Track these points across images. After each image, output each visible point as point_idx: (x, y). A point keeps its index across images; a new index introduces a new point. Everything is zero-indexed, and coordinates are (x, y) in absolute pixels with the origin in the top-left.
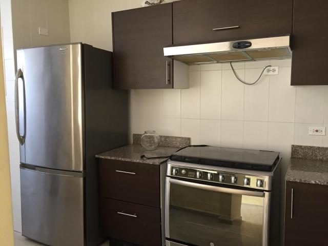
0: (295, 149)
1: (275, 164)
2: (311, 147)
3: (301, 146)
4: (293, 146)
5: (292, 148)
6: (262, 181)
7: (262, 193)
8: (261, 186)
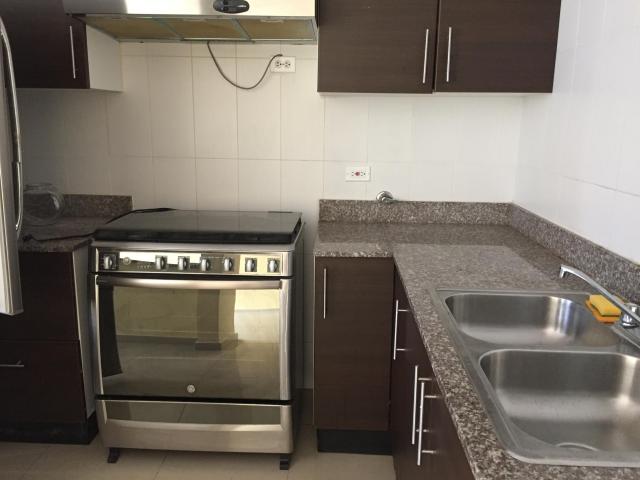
0: (325, 206)
1: (295, 232)
2: (349, 201)
3: (334, 201)
4: (322, 201)
5: (320, 205)
6: (277, 262)
7: (277, 282)
8: (276, 270)
